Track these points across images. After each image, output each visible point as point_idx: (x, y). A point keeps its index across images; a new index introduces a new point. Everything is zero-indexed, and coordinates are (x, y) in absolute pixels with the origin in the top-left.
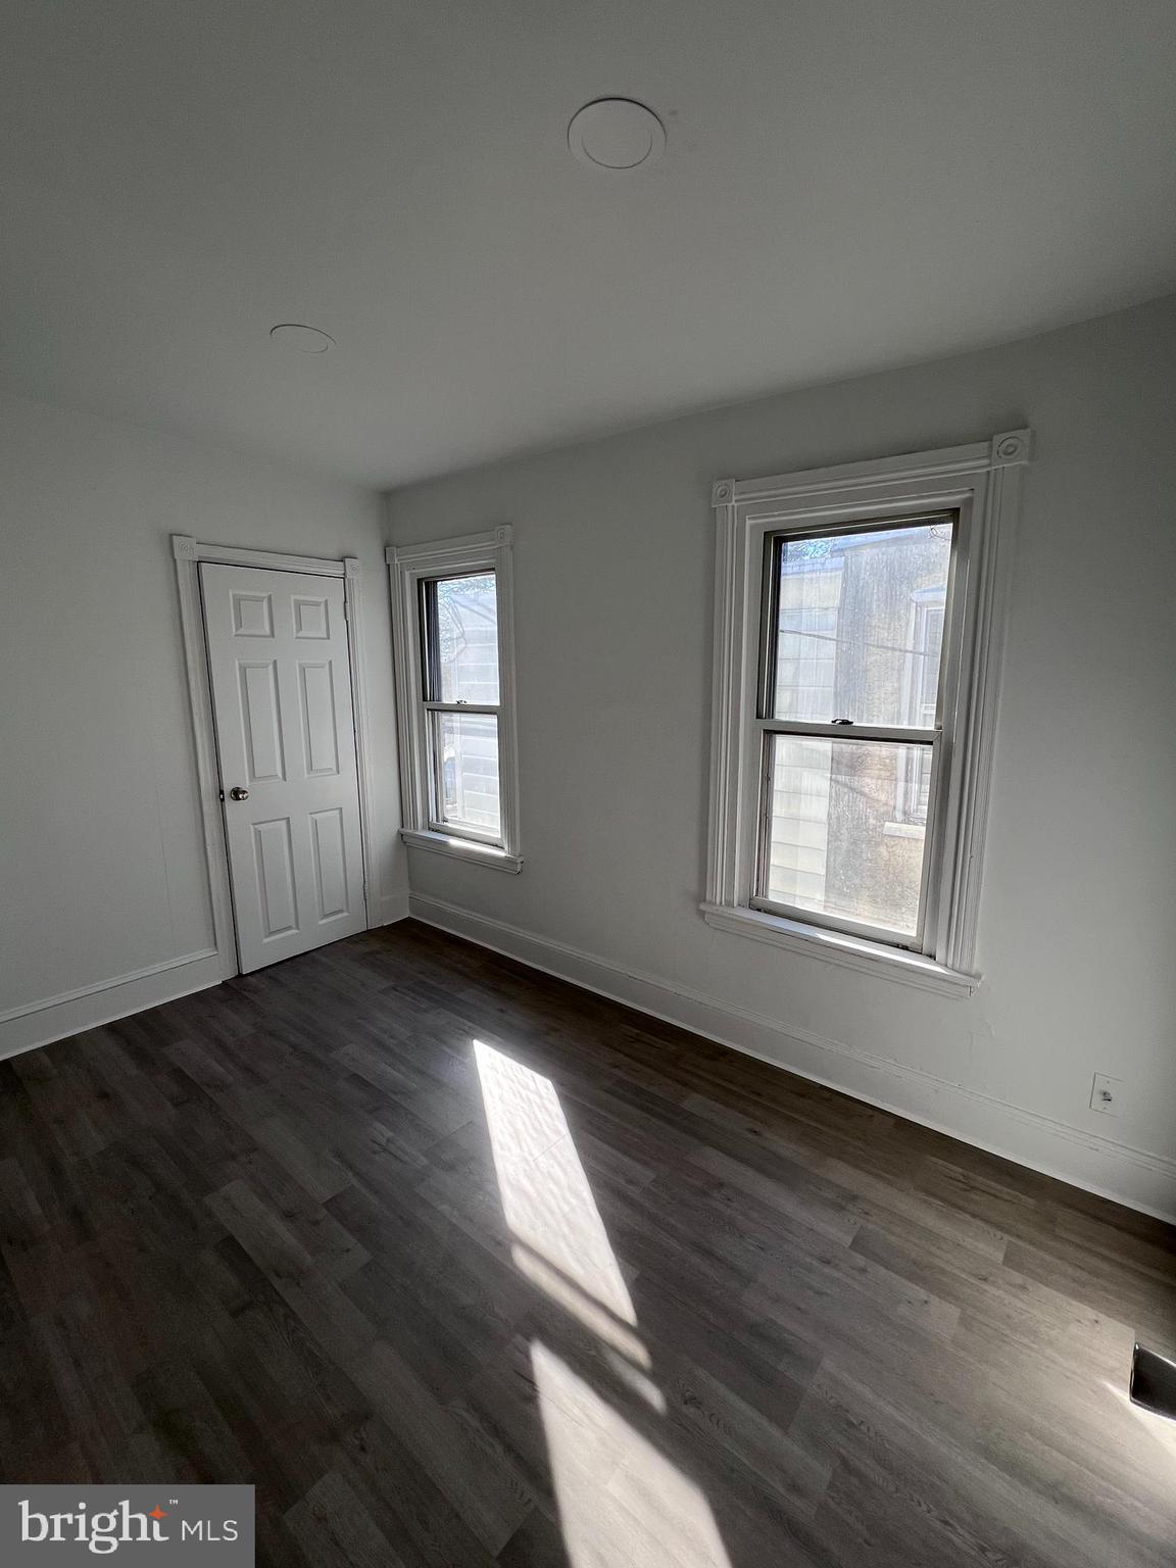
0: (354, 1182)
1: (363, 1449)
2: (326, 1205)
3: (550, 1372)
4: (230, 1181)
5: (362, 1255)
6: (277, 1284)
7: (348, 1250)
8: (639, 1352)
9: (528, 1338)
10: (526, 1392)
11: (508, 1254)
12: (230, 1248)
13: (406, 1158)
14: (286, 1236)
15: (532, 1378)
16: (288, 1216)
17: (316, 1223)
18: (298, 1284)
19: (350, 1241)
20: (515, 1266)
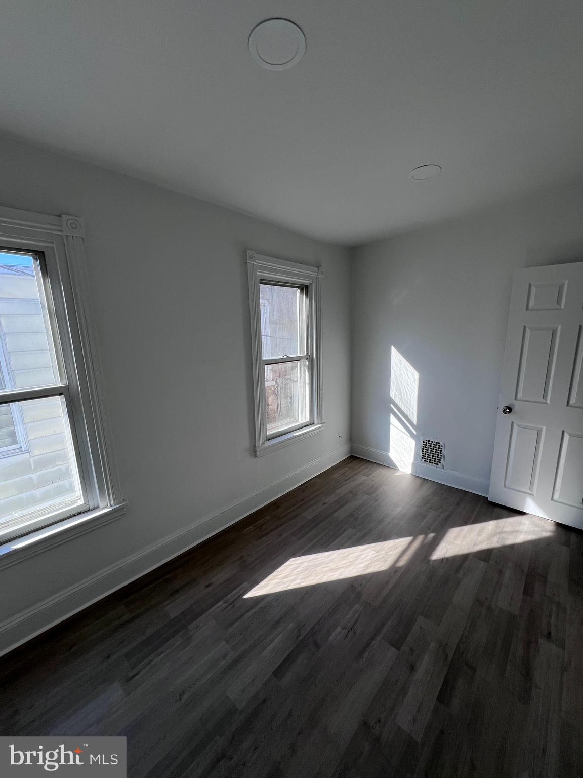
0: (378, 638)
1: (487, 599)
2: (399, 649)
3: (438, 554)
4: (399, 728)
5: (421, 620)
6: (451, 655)
7: (421, 627)
8: (421, 538)
9: (429, 561)
10: (444, 561)
11: (400, 568)
12: (444, 697)
13: (357, 616)
14: (425, 664)
15: (440, 559)
16: (412, 668)
17: (412, 650)
18: (447, 644)
19: (415, 628)
20: (405, 565)
